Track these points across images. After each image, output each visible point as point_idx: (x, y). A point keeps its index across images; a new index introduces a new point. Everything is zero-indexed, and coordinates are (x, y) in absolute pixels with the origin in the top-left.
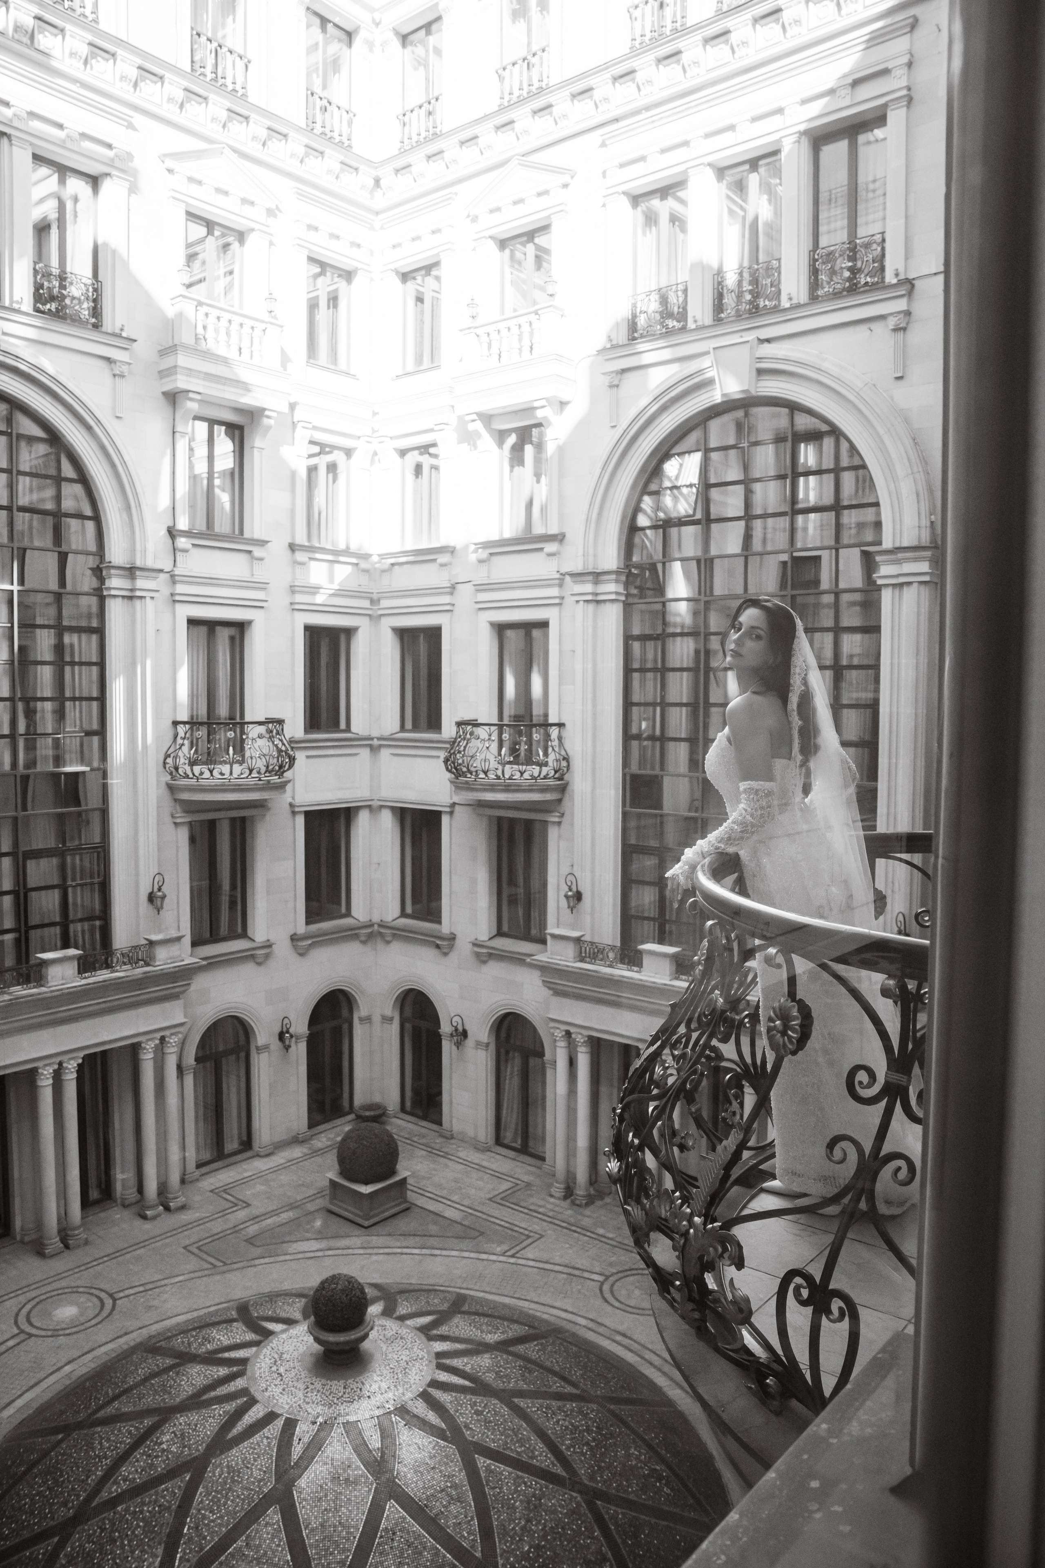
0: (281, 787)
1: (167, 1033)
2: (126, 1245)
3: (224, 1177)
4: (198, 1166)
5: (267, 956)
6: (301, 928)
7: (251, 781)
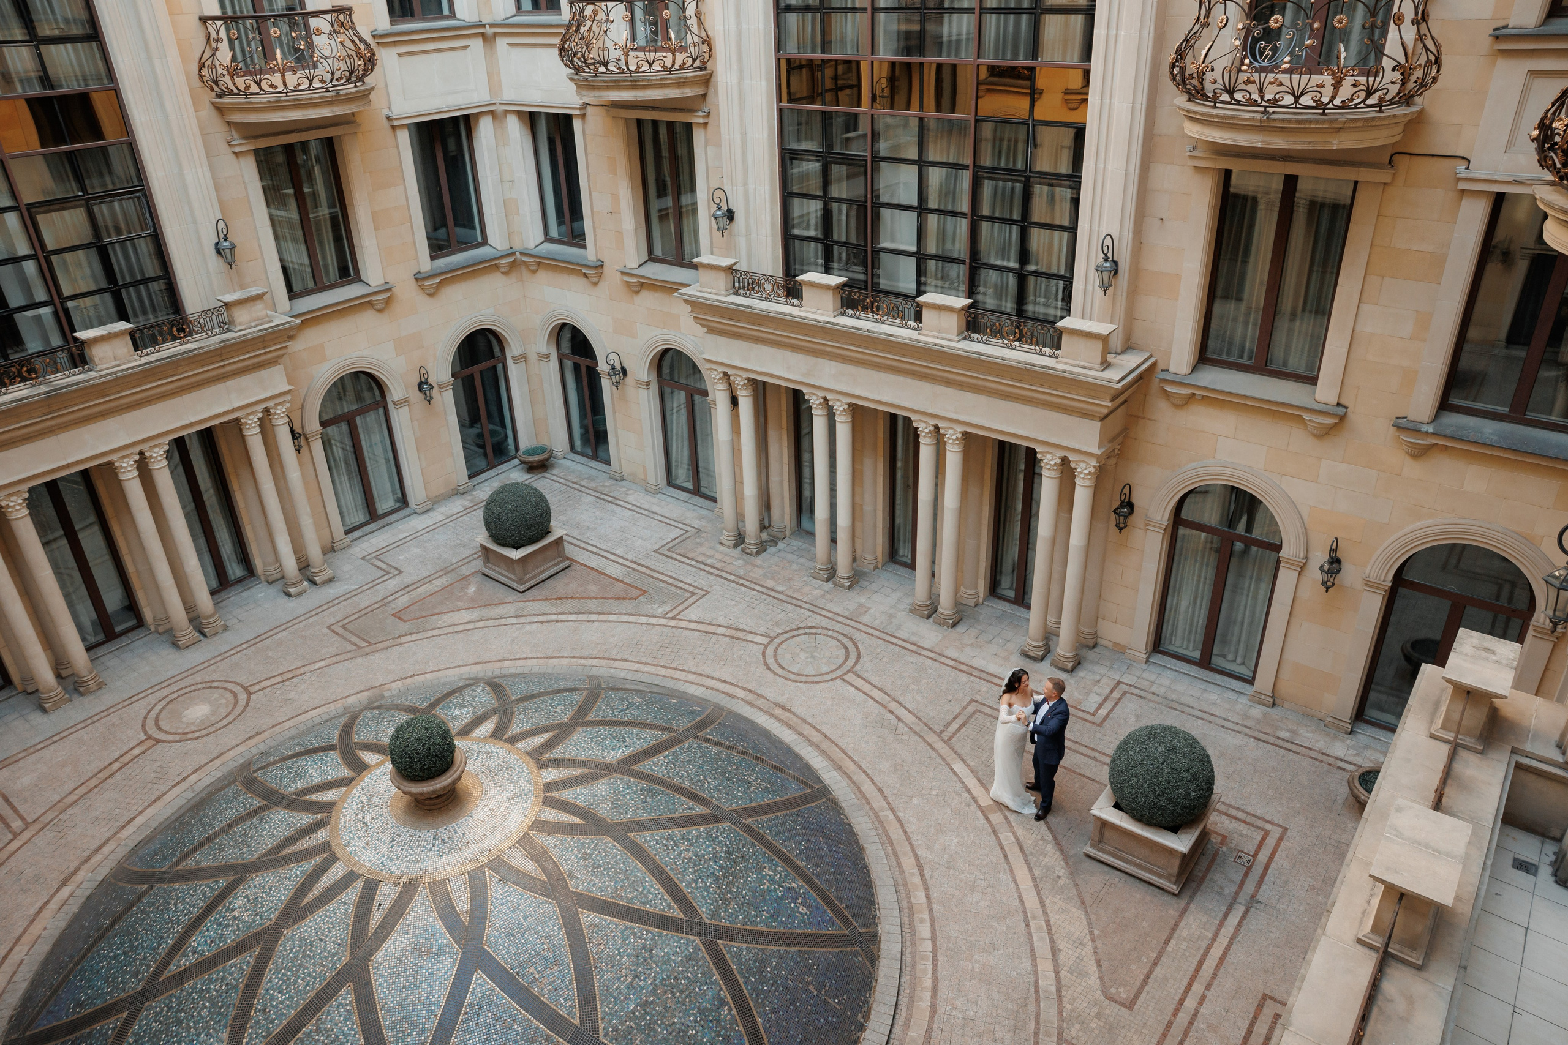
0: (364, 96)
1: (270, 404)
2: (267, 629)
3: (377, 540)
4: (347, 533)
5: (388, 302)
6: (426, 264)
7: (313, 95)
